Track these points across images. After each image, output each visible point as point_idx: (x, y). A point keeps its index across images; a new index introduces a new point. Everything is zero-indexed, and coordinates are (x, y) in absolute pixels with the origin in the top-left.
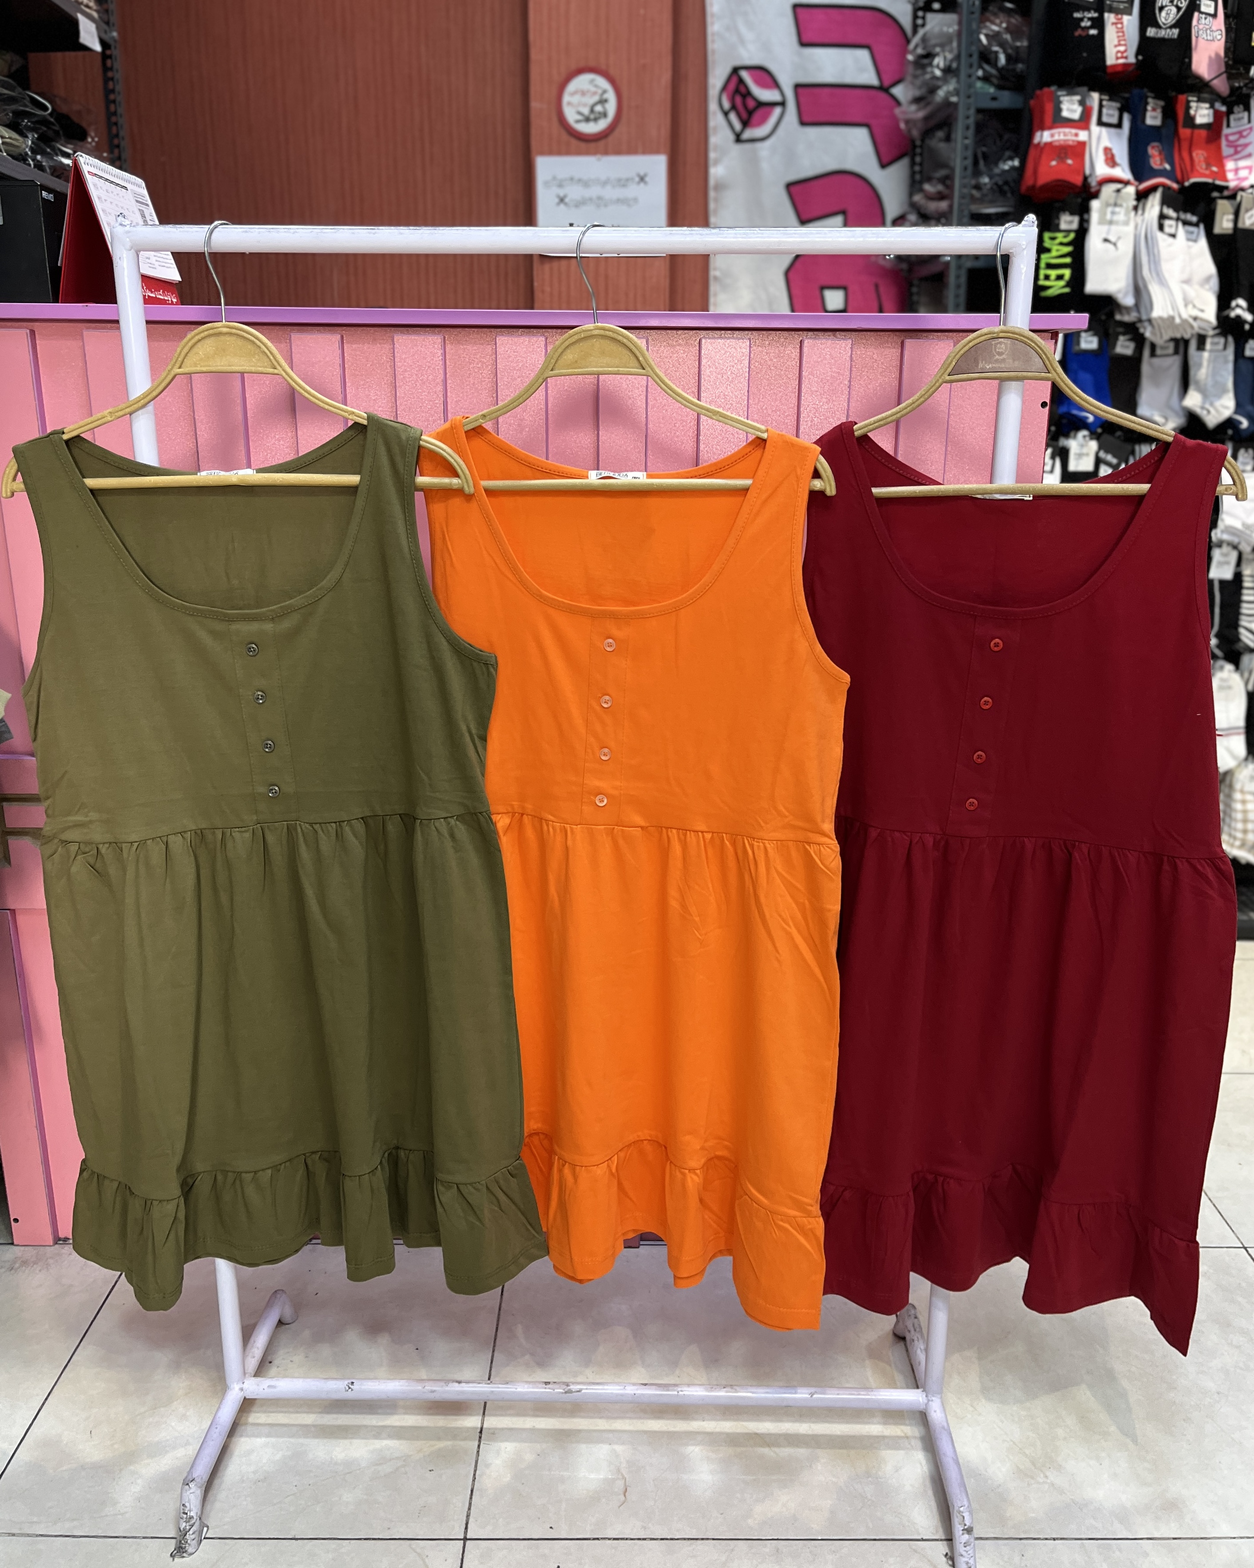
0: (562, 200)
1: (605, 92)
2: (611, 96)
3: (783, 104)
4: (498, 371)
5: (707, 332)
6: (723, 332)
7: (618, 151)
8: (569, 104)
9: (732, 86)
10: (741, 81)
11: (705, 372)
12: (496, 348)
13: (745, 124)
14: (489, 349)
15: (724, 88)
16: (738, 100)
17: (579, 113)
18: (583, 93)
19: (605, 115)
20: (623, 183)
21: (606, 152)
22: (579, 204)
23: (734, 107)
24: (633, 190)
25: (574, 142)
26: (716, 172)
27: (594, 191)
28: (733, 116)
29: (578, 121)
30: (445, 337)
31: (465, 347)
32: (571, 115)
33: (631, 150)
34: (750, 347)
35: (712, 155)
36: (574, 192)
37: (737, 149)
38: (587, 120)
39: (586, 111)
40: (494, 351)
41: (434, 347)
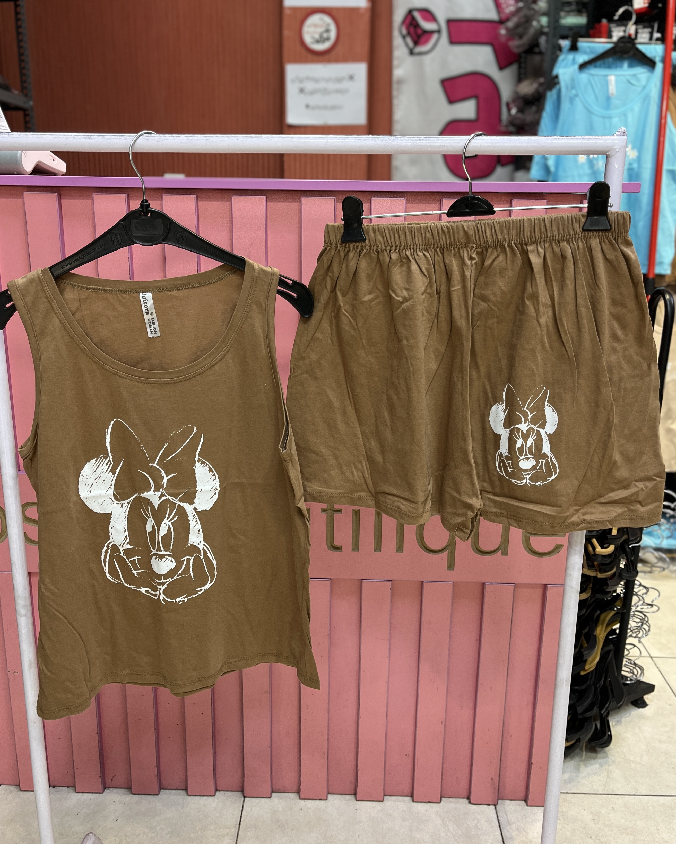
0: (302, 91)
1: (328, 25)
2: (333, 28)
3: (439, 31)
7: (337, 60)
8: (308, 33)
9: (408, 20)
10: (413, 19)
13: (416, 43)
15: (404, 22)
16: (412, 29)
17: (313, 38)
18: (316, 26)
19: (328, 39)
20: (339, 80)
21: (330, 61)
22: (312, 93)
23: (409, 34)
24: (346, 84)
25: (310, 56)
26: (398, 73)
27: (322, 85)
28: (409, 40)
29: (312, 43)
30: (198, 198)
32: (308, 39)
33: (344, 59)
35: (395, 62)
36: (309, 86)
37: (410, 60)
38: (318, 42)
39: (317, 36)
41: (190, 203)
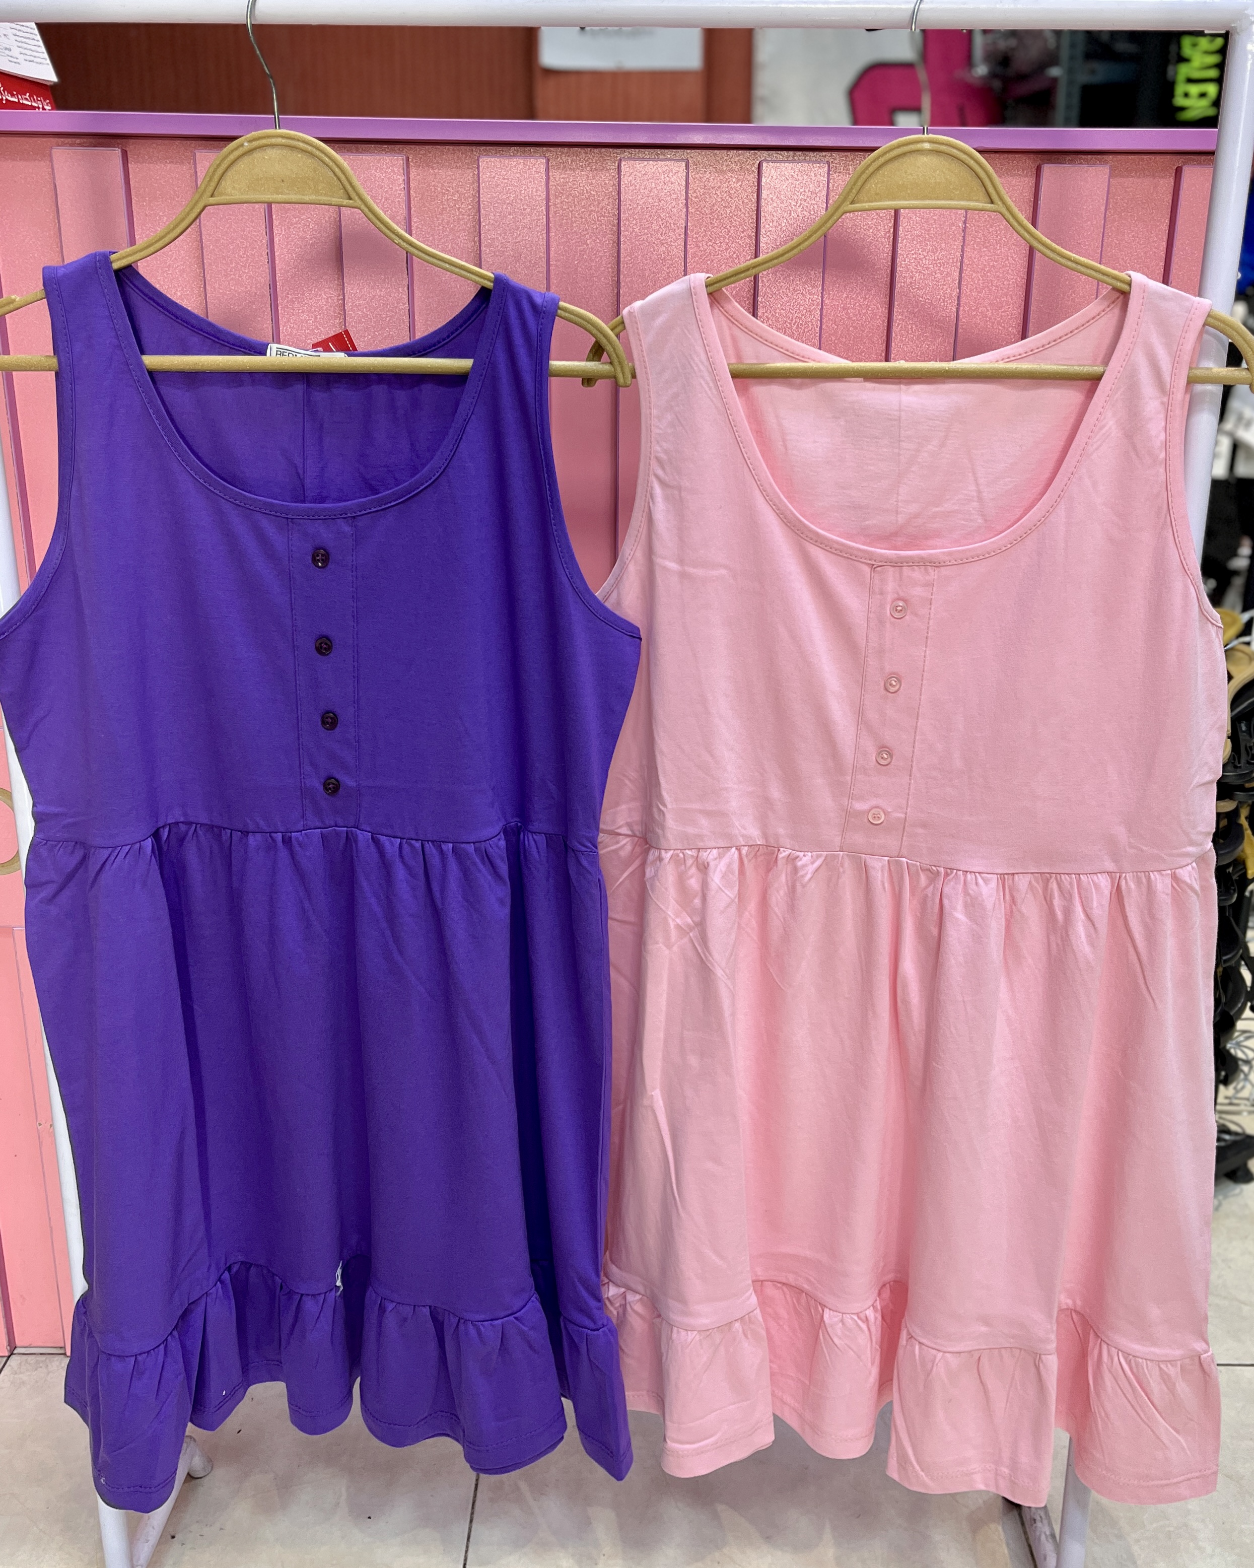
4: (482, 205)
5: (771, 152)
6: (791, 153)
11: (766, 208)
12: (478, 174)
14: (469, 175)
30: (408, 159)
31: (436, 171)
34: (828, 174)
40: (476, 178)
41: (393, 171)
